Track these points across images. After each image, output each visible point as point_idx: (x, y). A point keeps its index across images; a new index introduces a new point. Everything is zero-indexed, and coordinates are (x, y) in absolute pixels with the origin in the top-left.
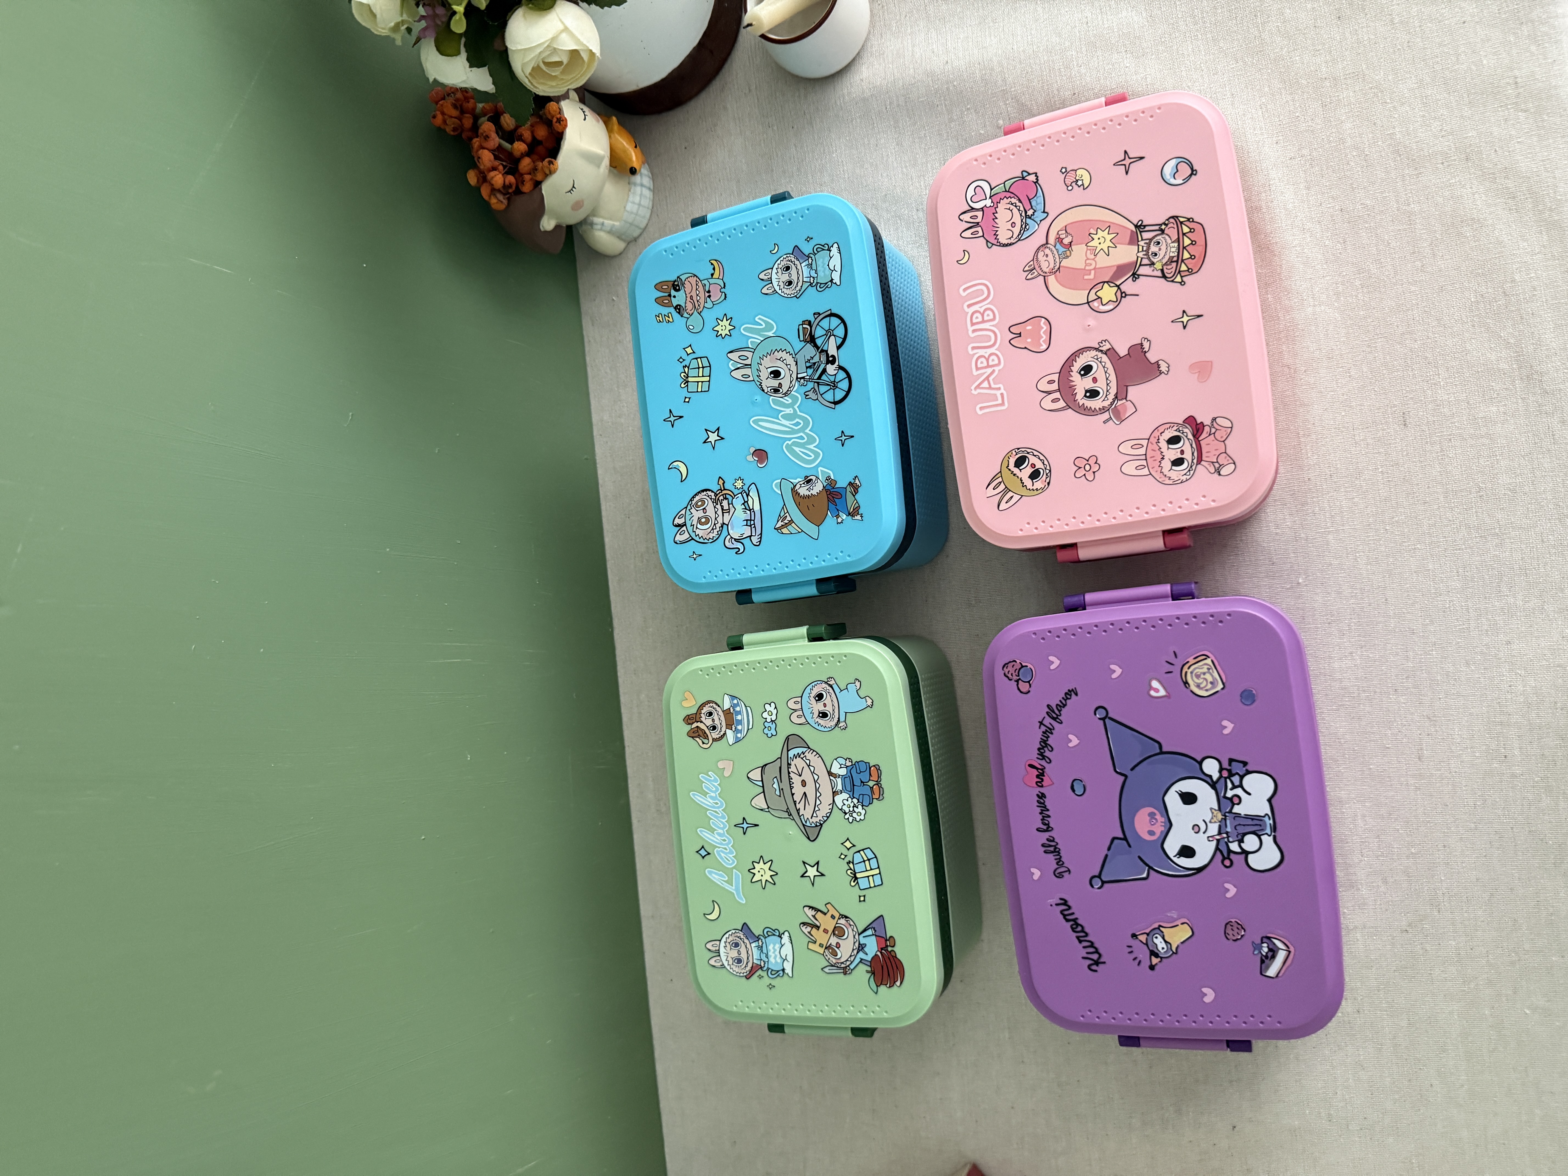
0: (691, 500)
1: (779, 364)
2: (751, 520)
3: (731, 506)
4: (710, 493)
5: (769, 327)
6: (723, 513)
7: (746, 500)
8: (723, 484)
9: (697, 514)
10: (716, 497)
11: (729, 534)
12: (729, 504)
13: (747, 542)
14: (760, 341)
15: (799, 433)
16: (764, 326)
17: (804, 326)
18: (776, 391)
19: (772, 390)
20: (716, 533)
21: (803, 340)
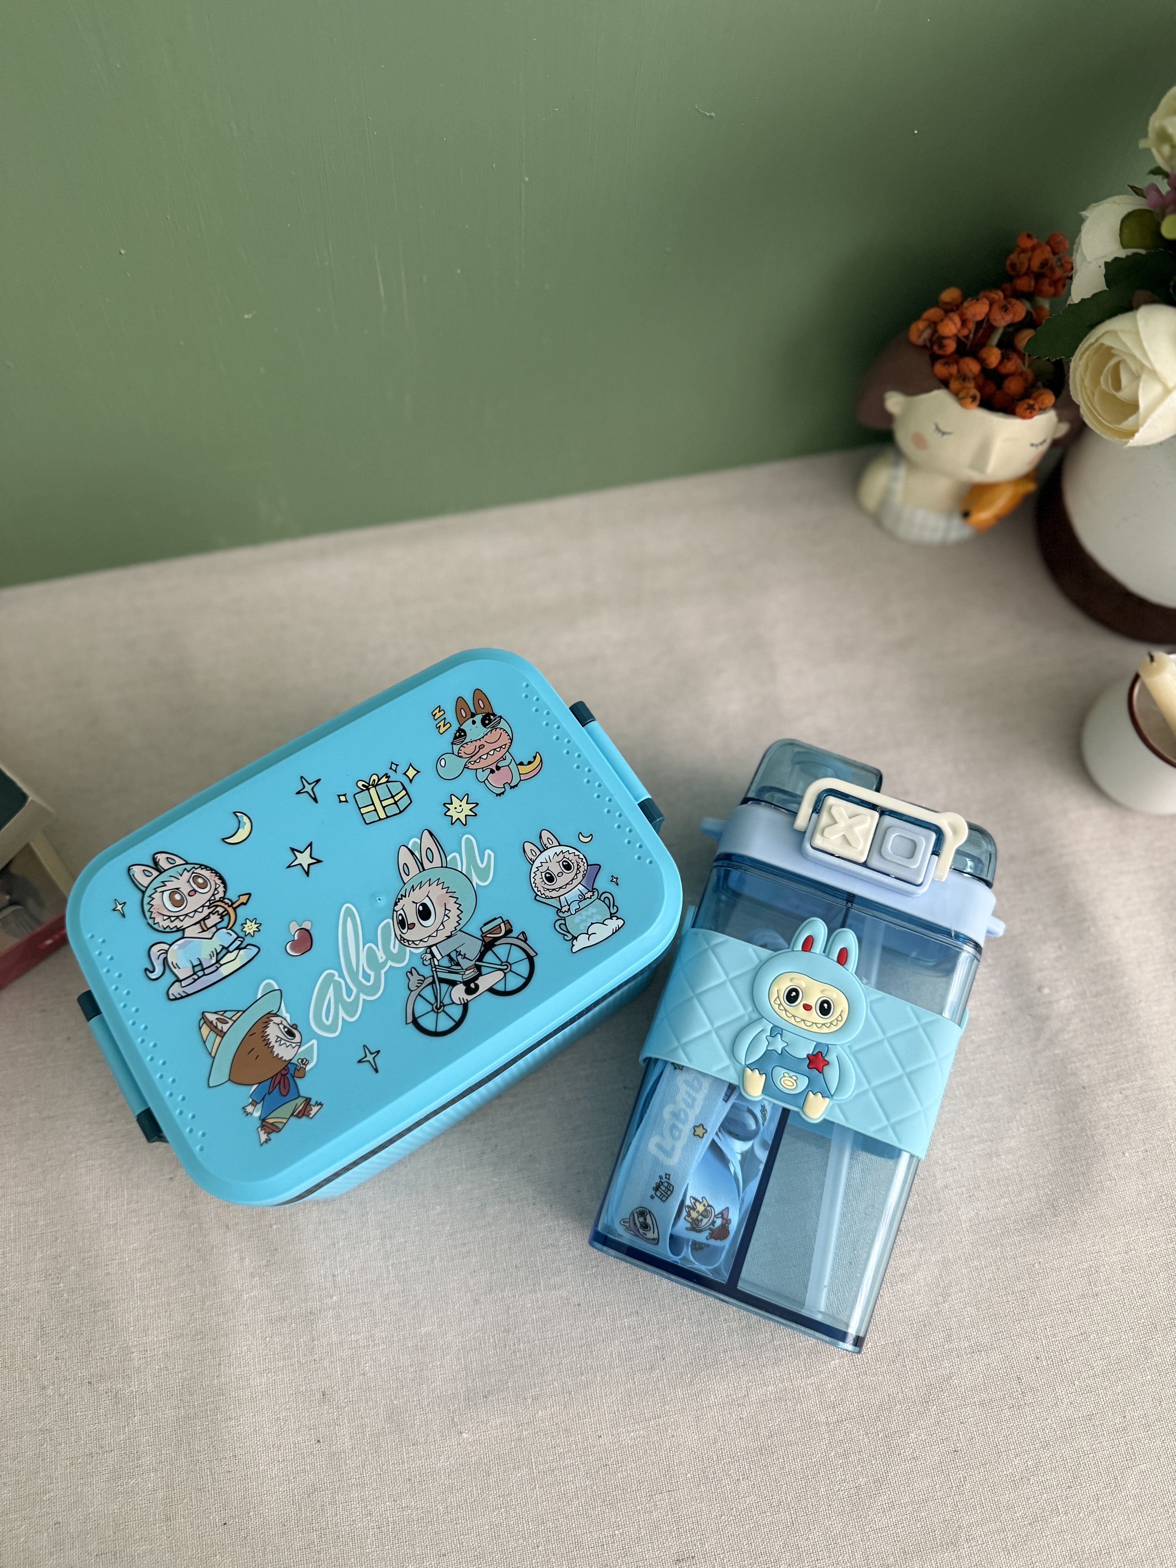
0: (201, 865)
1: (440, 912)
3: (214, 929)
4: (221, 889)
5: (483, 875)
6: (199, 922)
9: (184, 884)
11: (170, 945)
12: (215, 925)
14: (460, 870)
15: (356, 986)
16: (482, 866)
17: (502, 925)
18: (402, 923)
19: (400, 918)
20: (166, 923)
21: (483, 933)
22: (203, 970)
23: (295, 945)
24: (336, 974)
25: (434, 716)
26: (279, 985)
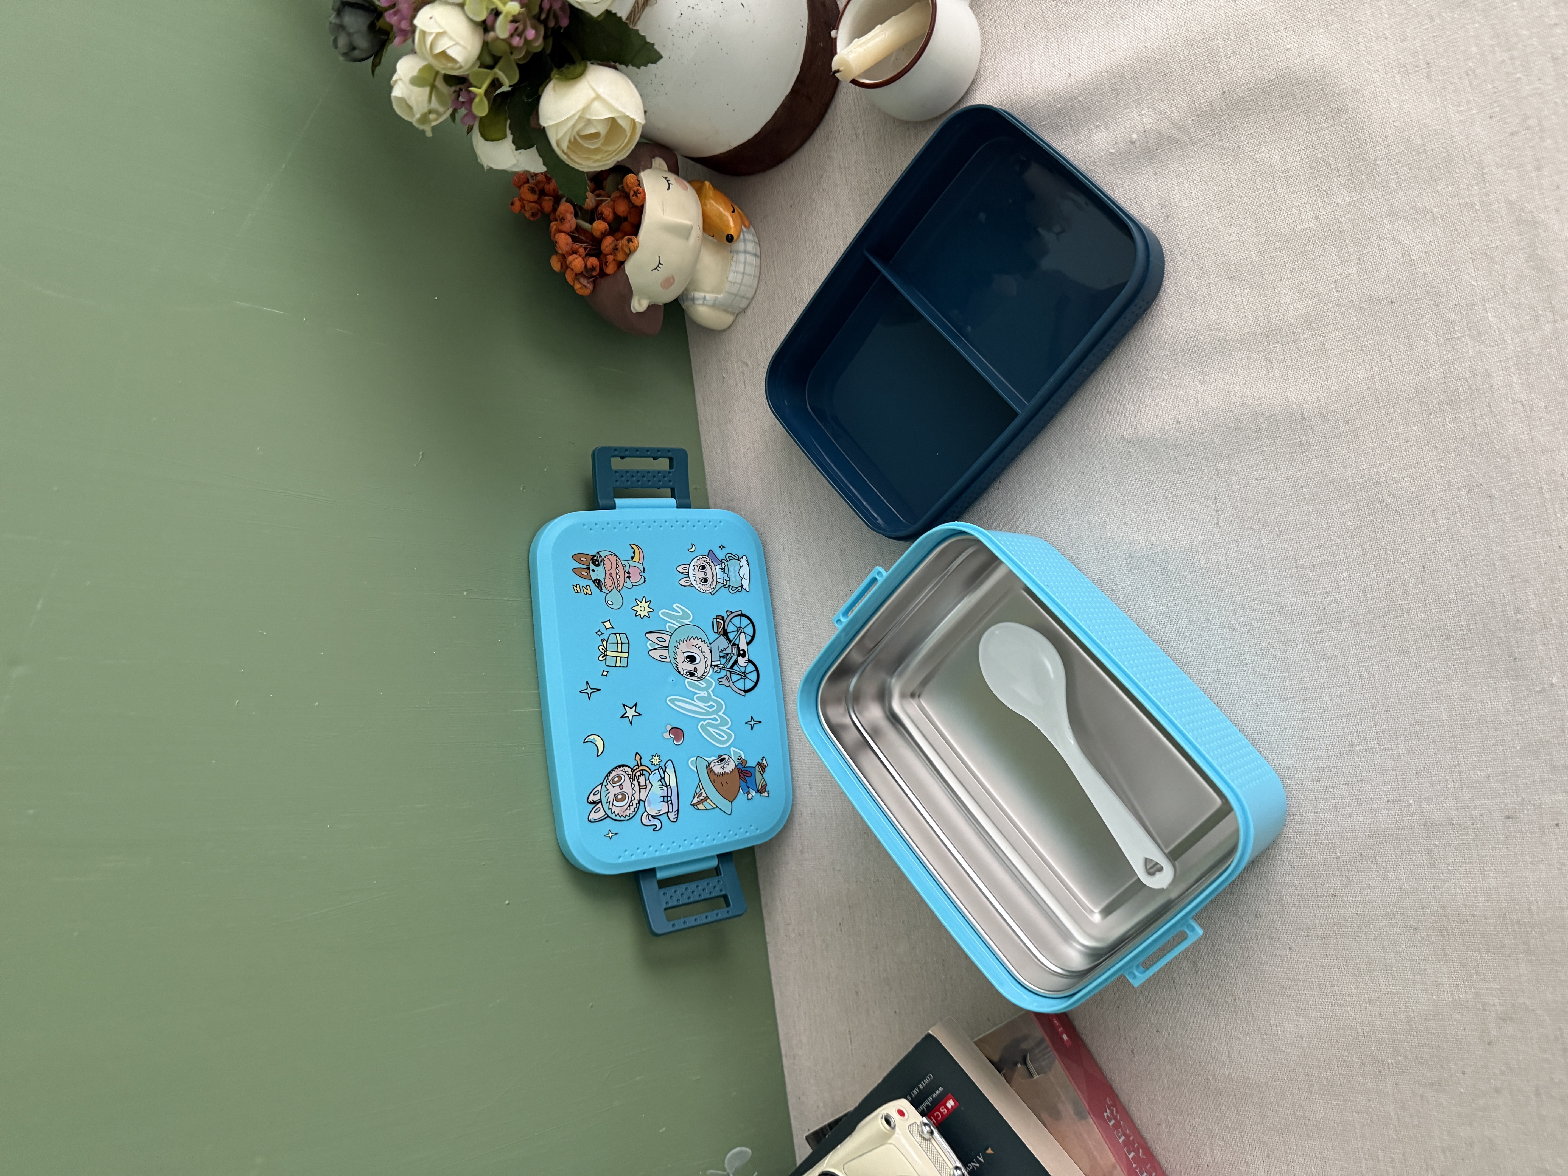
0: (607, 775)
1: (695, 650)
3: (648, 782)
4: (626, 769)
5: (686, 616)
6: (640, 789)
7: (663, 776)
8: (640, 760)
9: (614, 790)
10: (633, 773)
11: (646, 811)
12: (646, 780)
13: (664, 818)
14: (677, 627)
15: (713, 715)
16: (681, 613)
17: (718, 620)
18: (692, 674)
19: (688, 673)
20: (632, 809)
21: (717, 633)
22: (667, 796)
23: (677, 738)
24: (702, 722)
25: (578, 592)
26: (694, 757)
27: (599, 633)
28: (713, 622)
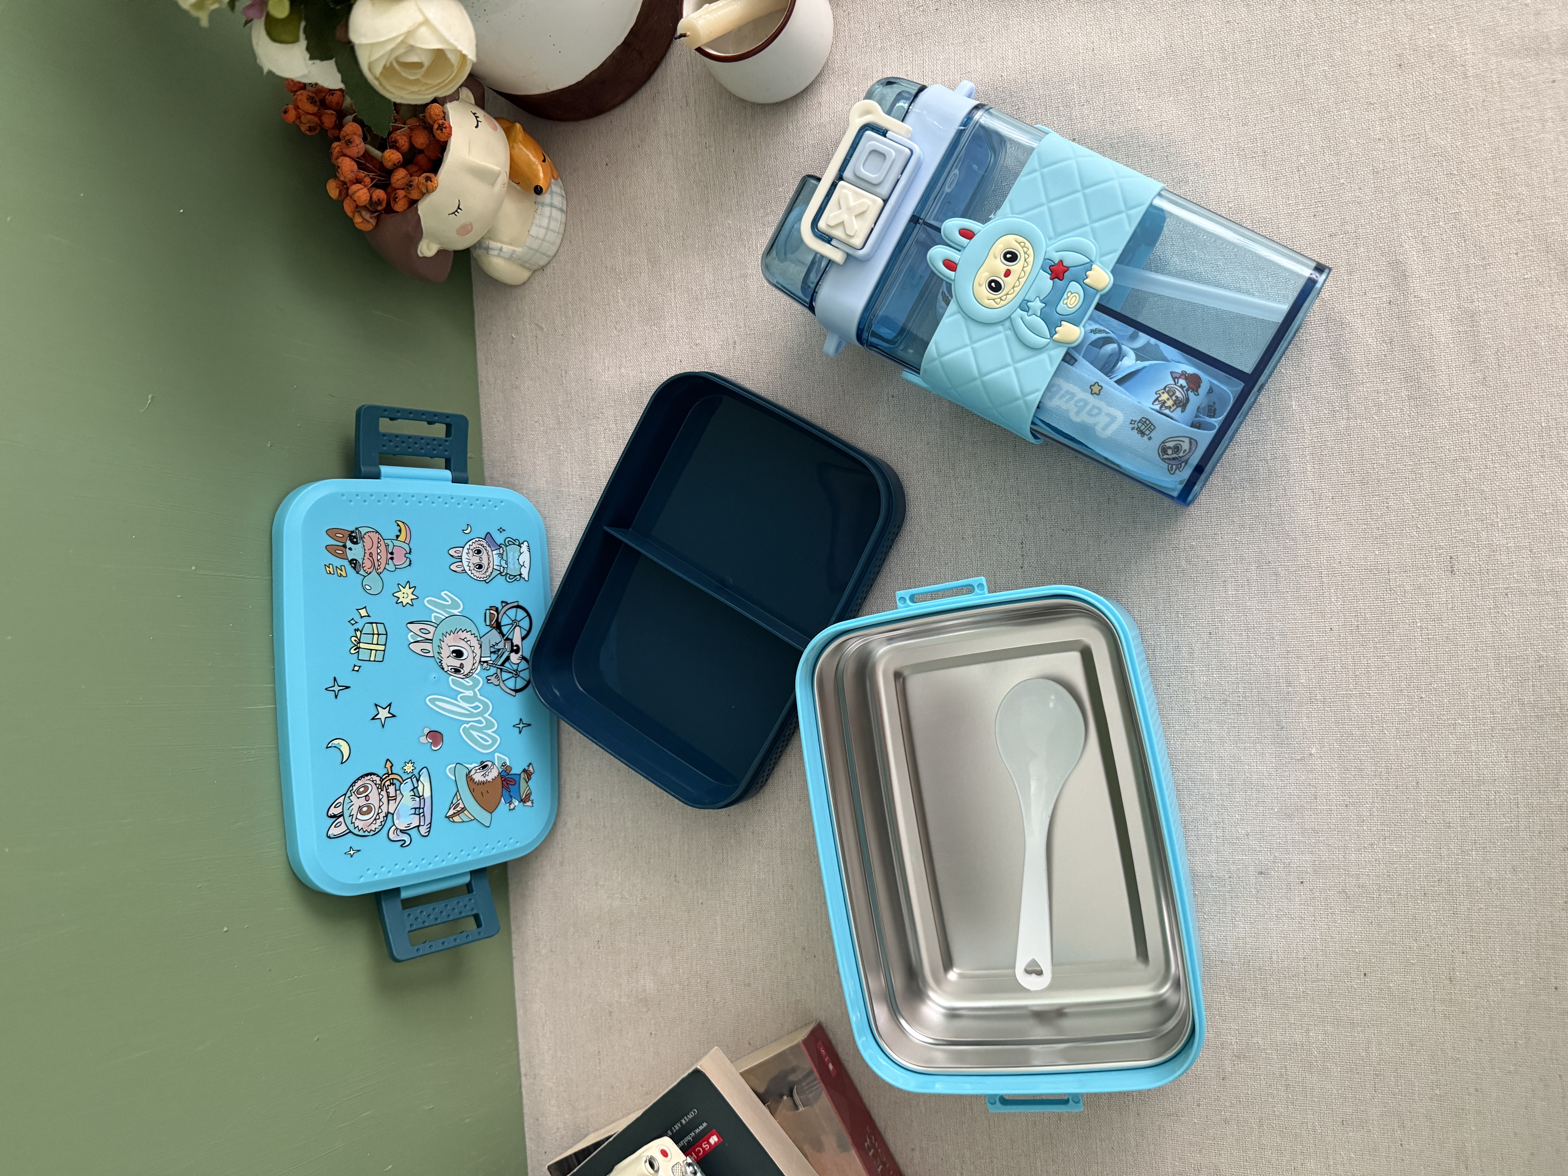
0: (351, 785)
1: (462, 643)
2: (419, 808)
3: (398, 792)
4: (374, 778)
5: (455, 605)
6: (389, 800)
7: (416, 786)
8: (391, 767)
9: (358, 802)
10: (381, 781)
11: (394, 825)
12: (396, 791)
13: (414, 833)
15: (478, 717)
16: (450, 602)
20: (378, 823)
21: (489, 625)
23: (435, 743)
24: (465, 725)
25: (330, 573)
26: (453, 764)
27: (353, 622)
28: (485, 614)
